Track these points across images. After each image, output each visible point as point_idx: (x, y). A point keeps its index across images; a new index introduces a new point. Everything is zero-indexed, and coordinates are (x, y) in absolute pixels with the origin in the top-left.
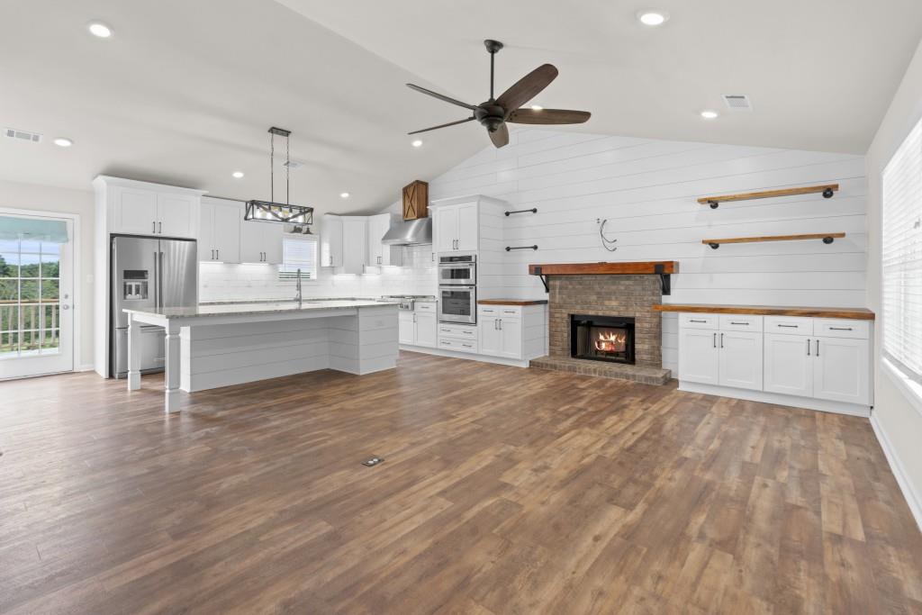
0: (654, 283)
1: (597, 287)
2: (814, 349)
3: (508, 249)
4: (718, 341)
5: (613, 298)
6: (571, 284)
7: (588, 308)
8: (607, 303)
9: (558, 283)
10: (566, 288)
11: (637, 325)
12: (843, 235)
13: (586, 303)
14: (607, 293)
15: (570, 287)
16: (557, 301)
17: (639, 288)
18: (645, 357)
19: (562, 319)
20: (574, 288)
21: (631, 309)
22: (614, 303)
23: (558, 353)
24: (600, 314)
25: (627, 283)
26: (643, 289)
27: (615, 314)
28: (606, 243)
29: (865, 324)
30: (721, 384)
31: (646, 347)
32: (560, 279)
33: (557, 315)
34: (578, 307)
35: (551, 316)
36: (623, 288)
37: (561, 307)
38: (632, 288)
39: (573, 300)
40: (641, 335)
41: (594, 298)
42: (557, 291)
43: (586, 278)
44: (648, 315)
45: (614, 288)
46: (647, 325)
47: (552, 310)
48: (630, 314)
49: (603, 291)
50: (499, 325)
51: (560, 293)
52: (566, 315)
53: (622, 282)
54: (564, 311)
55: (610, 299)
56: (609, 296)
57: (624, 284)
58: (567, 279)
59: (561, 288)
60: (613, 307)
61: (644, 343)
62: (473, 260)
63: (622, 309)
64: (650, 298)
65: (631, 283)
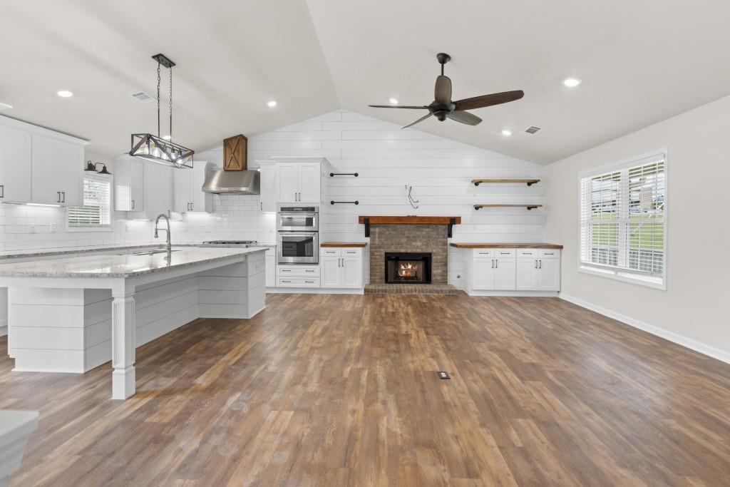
0: (444, 230)
1: (407, 233)
2: (539, 265)
3: (332, 203)
4: (495, 264)
5: (418, 240)
6: (388, 231)
7: (401, 248)
8: (414, 243)
9: (377, 230)
10: (384, 234)
11: (434, 257)
12: (541, 206)
13: (399, 244)
14: (414, 237)
15: (387, 232)
16: (377, 243)
17: (435, 233)
18: (439, 278)
19: (381, 256)
20: (390, 234)
21: (429, 247)
22: (419, 244)
23: (377, 281)
24: (409, 251)
25: (427, 230)
26: (438, 234)
27: (419, 251)
28: (413, 203)
29: (558, 251)
30: (496, 289)
31: (439, 271)
32: (379, 227)
33: (376, 253)
34: (393, 247)
35: (372, 254)
36: (424, 233)
37: (380, 247)
38: (431, 233)
39: (389, 242)
40: (436, 264)
41: (404, 240)
42: (377, 235)
43: (399, 226)
44: (440, 251)
45: (418, 233)
46: (440, 257)
47: (373, 250)
48: (429, 251)
49: (411, 235)
50: (341, 263)
51: (379, 237)
52: (383, 254)
53: (424, 230)
54: (382, 250)
55: (416, 241)
56: (415, 238)
57: (425, 231)
58: (384, 227)
59: (380, 233)
60: (418, 247)
61: (438, 269)
62: (316, 211)
63: (424, 247)
64: (442, 240)
65: (430, 230)
